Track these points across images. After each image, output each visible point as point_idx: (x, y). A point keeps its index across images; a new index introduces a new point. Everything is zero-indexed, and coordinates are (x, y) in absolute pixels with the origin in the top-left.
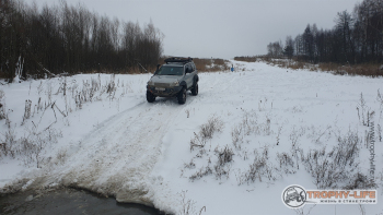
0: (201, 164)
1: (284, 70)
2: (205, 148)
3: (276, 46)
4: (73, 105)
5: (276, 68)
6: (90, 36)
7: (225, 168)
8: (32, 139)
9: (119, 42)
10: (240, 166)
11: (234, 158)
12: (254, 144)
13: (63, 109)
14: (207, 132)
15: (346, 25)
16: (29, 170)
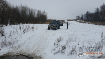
0: (57, 50)
1: (81, 23)
2: (58, 45)
3: (79, 17)
4: (23, 32)
5: (78, 23)
6: (28, 14)
7: (64, 51)
8: (11, 41)
9: (36, 15)
10: (68, 50)
11: (66, 48)
12: (72, 44)
13: (20, 33)
14: (59, 41)
15: (98, 11)
16: (10, 50)
